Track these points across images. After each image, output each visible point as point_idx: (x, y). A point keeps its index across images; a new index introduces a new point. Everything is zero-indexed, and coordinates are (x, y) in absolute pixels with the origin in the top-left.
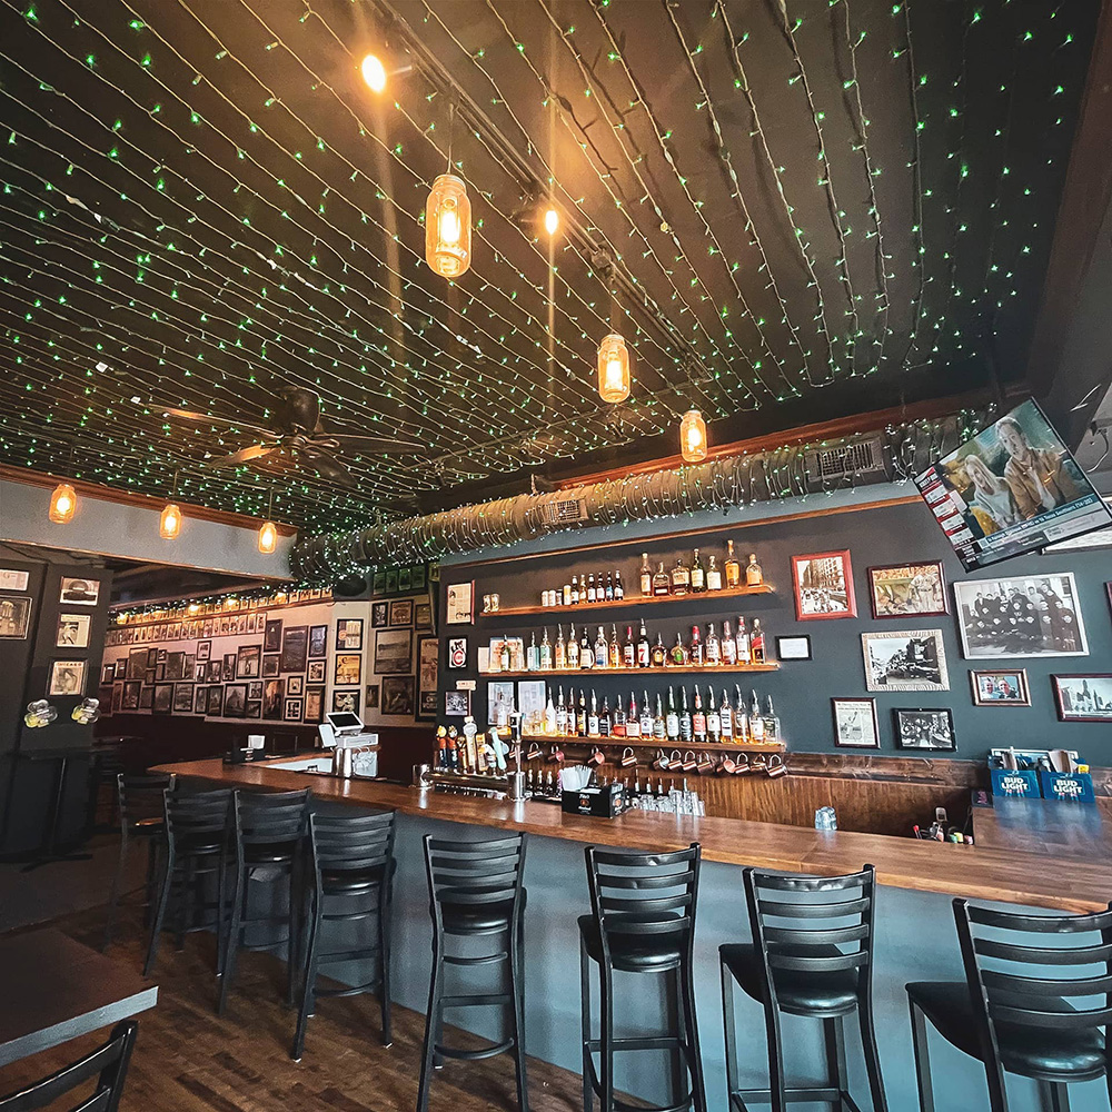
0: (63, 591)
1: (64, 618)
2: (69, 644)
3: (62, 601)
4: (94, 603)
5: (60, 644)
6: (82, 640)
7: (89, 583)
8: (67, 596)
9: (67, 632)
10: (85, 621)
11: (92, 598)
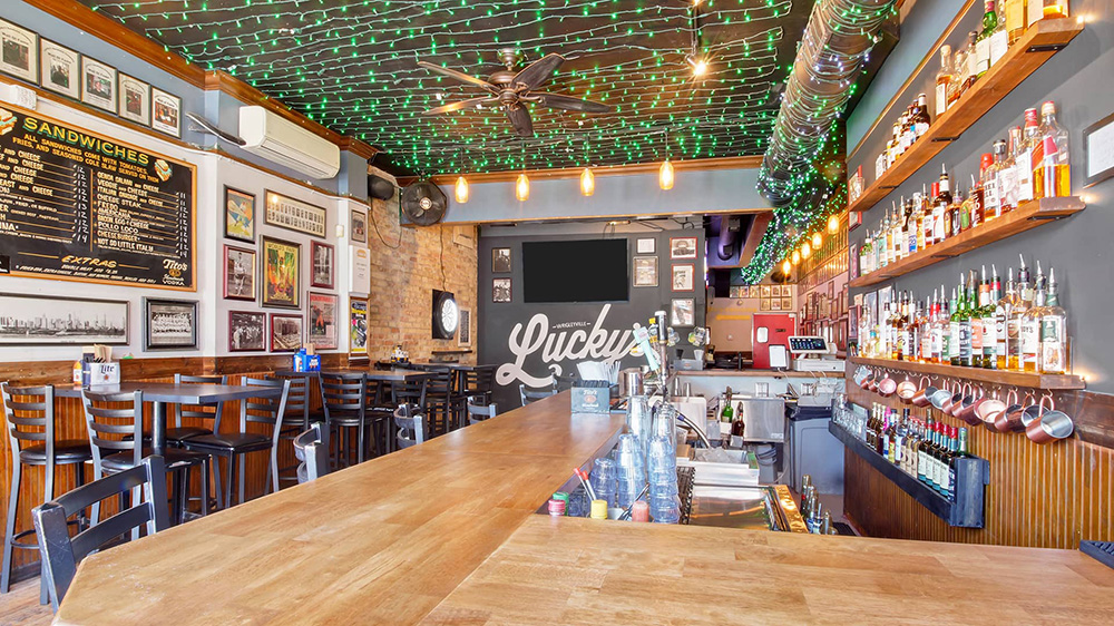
0: (673, 249)
1: (676, 269)
2: (681, 288)
3: (673, 256)
4: (694, 256)
5: (675, 288)
6: (688, 285)
7: (689, 241)
8: (675, 253)
9: (677, 278)
10: (689, 270)
11: (692, 252)
